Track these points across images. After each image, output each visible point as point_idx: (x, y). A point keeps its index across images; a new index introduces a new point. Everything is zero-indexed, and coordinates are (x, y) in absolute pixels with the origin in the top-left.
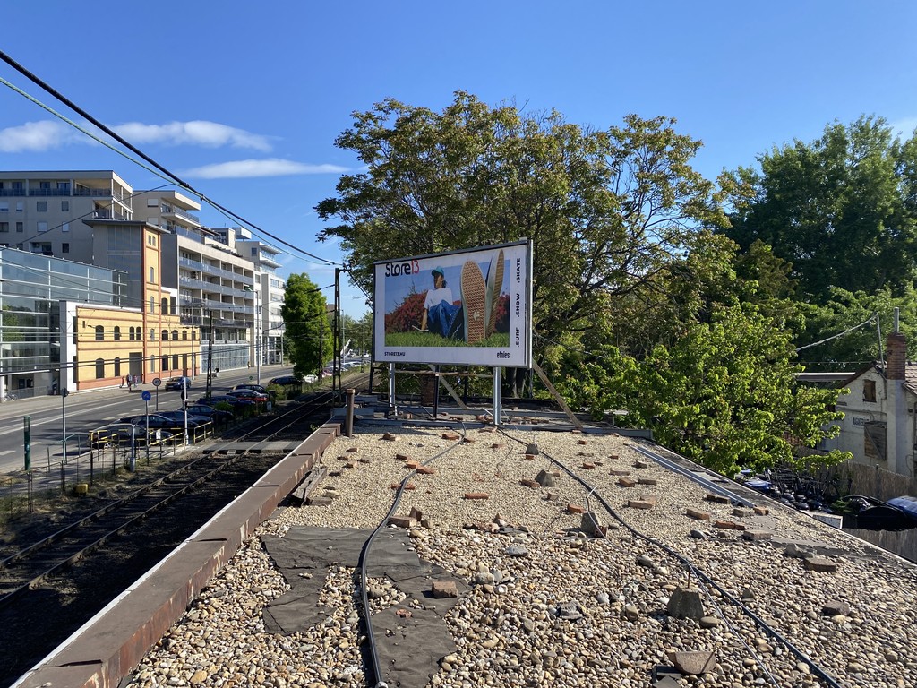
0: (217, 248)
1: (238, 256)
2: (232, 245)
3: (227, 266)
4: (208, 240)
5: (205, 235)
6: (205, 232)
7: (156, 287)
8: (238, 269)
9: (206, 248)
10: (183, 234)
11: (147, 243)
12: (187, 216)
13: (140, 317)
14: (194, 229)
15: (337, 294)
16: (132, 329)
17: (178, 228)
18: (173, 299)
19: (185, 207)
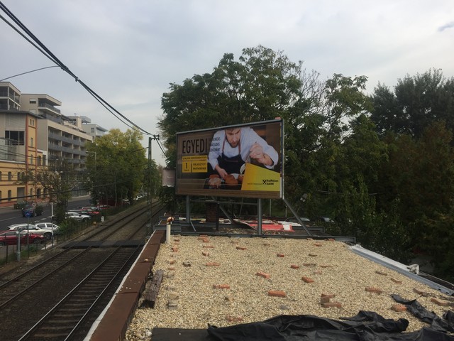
0: (70, 127)
1: (83, 132)
2: (79, 125)
3: (76, 137)
4: (66, 123)
5: (64, 120)
6: (64, 118)
7: (34, 150)
8: (83, 139)
9: (65, 127)
10: (50, 119)
11: (29, 124)
12: (53, 109)
13: (24, 167)
14: (58, 116)
15: (150, 153)
16: (19, 173)
17: (47, 116)
18: (44, 156)
19: (52, 104)
